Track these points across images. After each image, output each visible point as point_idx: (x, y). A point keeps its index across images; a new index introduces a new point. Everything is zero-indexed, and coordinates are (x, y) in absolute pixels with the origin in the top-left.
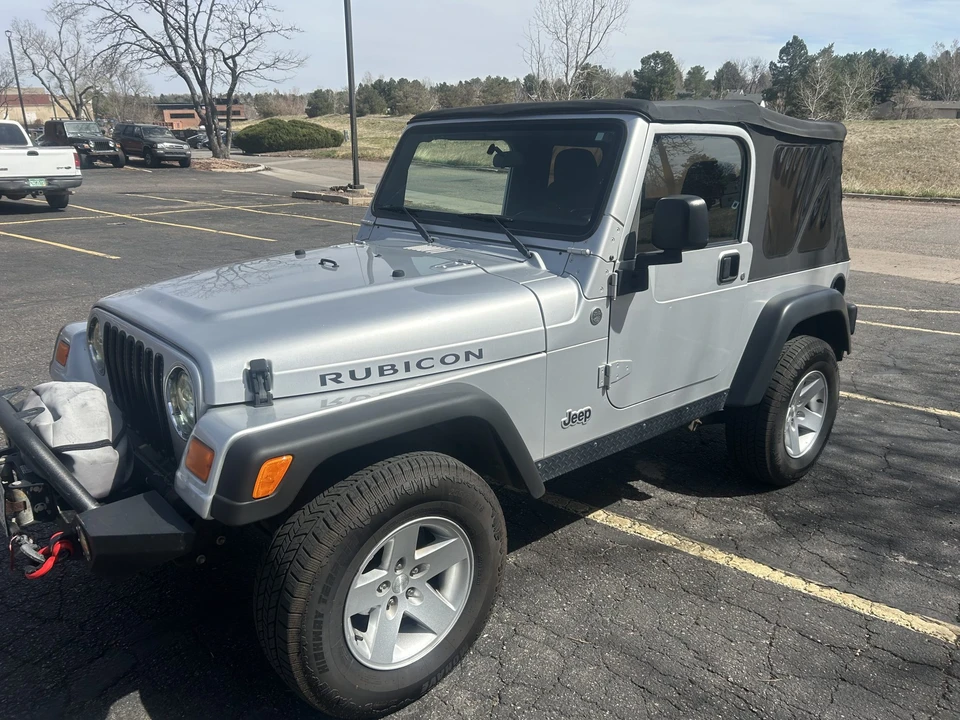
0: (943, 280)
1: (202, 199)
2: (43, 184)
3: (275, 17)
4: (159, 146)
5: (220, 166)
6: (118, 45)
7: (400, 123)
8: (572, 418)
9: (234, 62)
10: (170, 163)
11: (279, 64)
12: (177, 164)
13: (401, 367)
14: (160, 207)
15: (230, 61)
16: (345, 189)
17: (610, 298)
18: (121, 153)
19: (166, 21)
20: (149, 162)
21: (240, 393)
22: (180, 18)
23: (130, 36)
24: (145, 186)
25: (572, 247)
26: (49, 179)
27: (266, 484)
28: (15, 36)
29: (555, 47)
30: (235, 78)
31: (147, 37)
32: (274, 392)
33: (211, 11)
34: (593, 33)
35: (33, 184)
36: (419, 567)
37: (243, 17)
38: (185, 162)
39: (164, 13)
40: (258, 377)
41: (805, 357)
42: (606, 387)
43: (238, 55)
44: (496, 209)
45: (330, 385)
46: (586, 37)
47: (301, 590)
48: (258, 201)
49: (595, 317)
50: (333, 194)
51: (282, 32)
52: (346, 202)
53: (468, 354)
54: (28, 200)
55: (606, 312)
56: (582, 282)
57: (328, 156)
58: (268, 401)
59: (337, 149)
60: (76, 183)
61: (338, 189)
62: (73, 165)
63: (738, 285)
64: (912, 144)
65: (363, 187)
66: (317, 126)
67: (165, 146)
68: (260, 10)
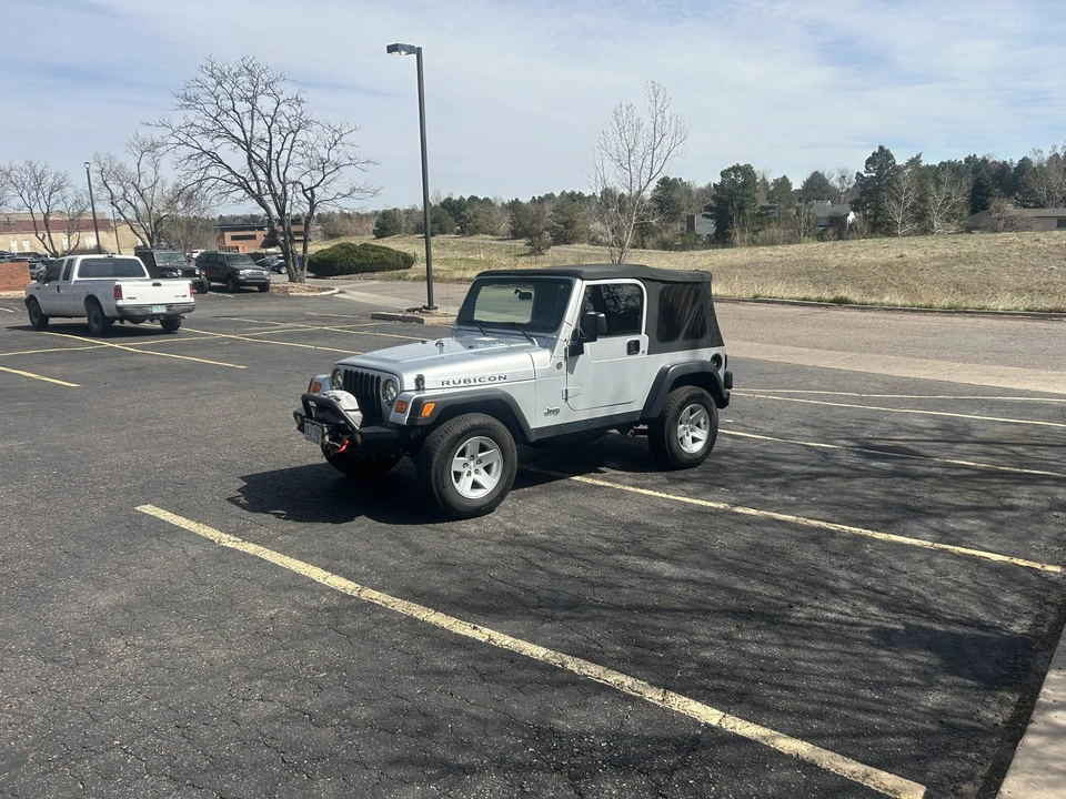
0: (913, 376)
1: (291, 321)
2: (163, 310)
3: (351, 151)
4: (241, 272)
5: (297, 290)
6: (202, 180)
7: (470, 243)
8: (549, 412)
9: (313, 193)
10: (249, 288)
11: (355, 194)
12: (256, 288)
13: (472, 380)
14: (256, 328)
15: (309, 193)
16: (420, 310)
17: (566, 357)
18: (205, 280)
19: (250, 157)
20: (230, 287)
21: (413, 387)
22: (263, 154)
23: (213, 171)
24: (232, 311)
25: (549, 335)
26: (169, 306)
27: (427, 411)
28: (95, 168)
29: (618, 173)
30: (313, 207)
31: (233, 172)
32: (426, 386)
33: (292, 147)
34: (655, 160)
35: (155, 310)
36: (480, 461)
37: (323, 153)
38: (264, 287)
39: (249, 150)
40: (420, 381)
41: (687, 395)
42: (566, 399)
43: (316, 186)
44: (526, 320)
45: (446, 386)
46: (648, 163)
47: (437, 455)
48: (342, 322)
49: (559, 366)
50: (409, 315)
51: (359, 165)
52: (421, 321)
53: (500, 378)
54: (147, 325)
55: (564, 364)
56: (552, 351)
57: (399, 278)
58: (424, 389)
59: (408, 271)
60: (190, 309)
61: (414, 310)
62: (189, 294)
63: (641, 356)
64: (971, 259)
65: (436, 308)
66: (388, 249)
67: (246, 272)
68: (339, 147)
